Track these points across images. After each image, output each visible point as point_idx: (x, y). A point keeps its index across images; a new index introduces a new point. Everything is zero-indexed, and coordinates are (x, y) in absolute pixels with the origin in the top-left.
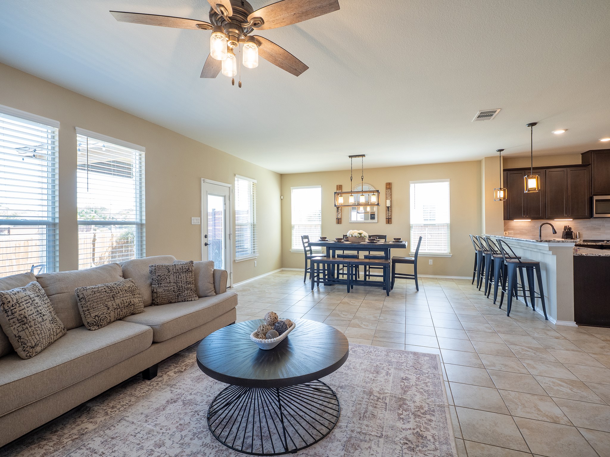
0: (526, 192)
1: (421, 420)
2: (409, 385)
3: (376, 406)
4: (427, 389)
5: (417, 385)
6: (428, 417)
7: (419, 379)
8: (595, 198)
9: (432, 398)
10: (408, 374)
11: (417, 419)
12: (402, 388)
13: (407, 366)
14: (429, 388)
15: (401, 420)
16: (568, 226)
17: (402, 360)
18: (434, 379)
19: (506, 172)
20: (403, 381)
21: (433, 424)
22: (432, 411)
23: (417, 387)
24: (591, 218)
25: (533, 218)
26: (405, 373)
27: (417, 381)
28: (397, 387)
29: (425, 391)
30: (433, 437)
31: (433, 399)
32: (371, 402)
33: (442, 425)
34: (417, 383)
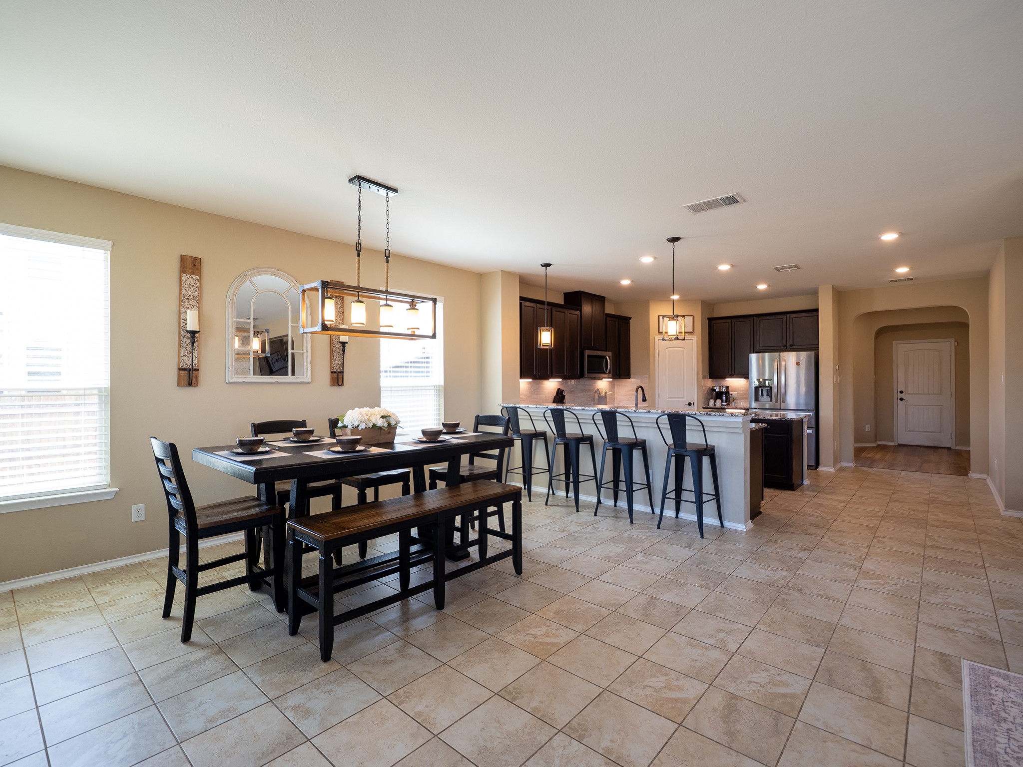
8: (587, 352)
24: (581, 377)
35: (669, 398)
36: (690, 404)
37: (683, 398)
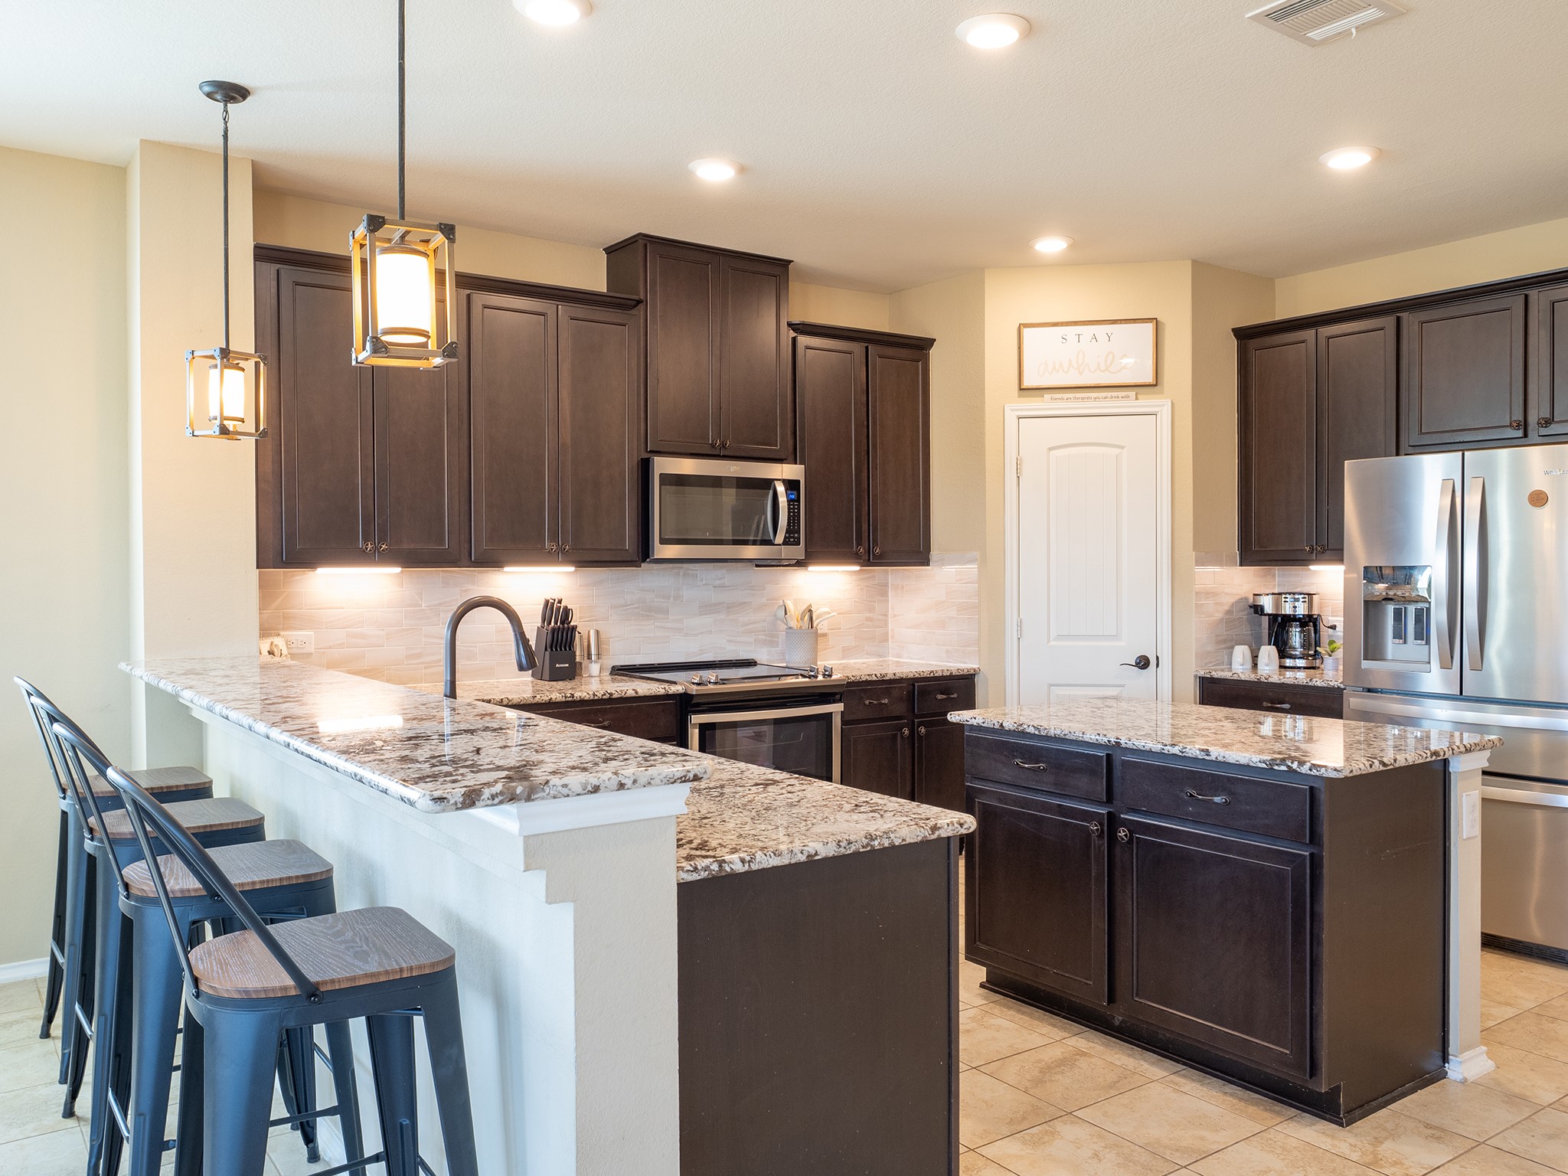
0: (361, 355)
8: (660, 465)
16: (560, 602)
19: (271, 269)
24: (644, 561)
25: (412, 559)
35: (1059, 637)
36: (1143, 663)
37: (1116, 637)
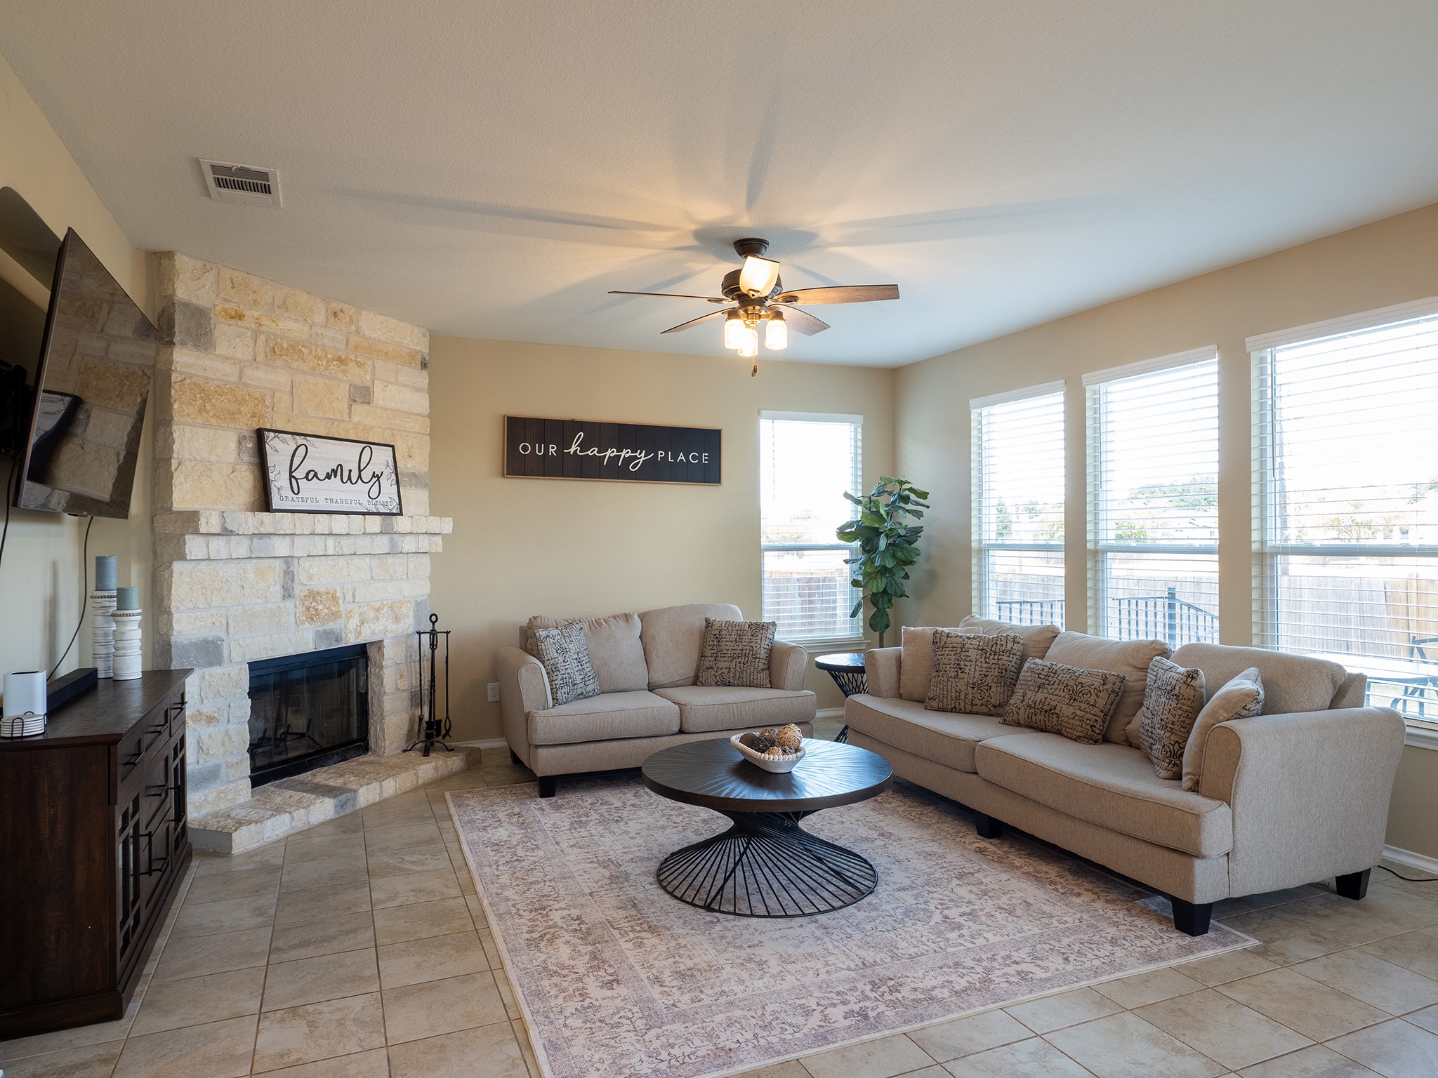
1: (545, 924)
2: (595, 973)
3: (627, 920)
4: (555, 980)
5: (580, 979)
6: (535, 935)
7: (580, 994)
9: (538, 964)
10: (613, 998)
11: (551, 923)
12: (604, 962)
13: (628, 1022)
14: (551, 982)
15: (575, 917)
17: (658, 1037)
18: (546, 1009)
20: (612, 978)
21: (525, 929)
22: (531, 944)
23: (575, 976)
26: (622, 998)
27: (583, 988)
28: (617, 960)
29: (557, 974)
30: (521, 916)
31: (535, 963)
32: (639, 919)
33: (511, 932)
34: (580, 985)
